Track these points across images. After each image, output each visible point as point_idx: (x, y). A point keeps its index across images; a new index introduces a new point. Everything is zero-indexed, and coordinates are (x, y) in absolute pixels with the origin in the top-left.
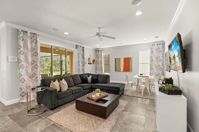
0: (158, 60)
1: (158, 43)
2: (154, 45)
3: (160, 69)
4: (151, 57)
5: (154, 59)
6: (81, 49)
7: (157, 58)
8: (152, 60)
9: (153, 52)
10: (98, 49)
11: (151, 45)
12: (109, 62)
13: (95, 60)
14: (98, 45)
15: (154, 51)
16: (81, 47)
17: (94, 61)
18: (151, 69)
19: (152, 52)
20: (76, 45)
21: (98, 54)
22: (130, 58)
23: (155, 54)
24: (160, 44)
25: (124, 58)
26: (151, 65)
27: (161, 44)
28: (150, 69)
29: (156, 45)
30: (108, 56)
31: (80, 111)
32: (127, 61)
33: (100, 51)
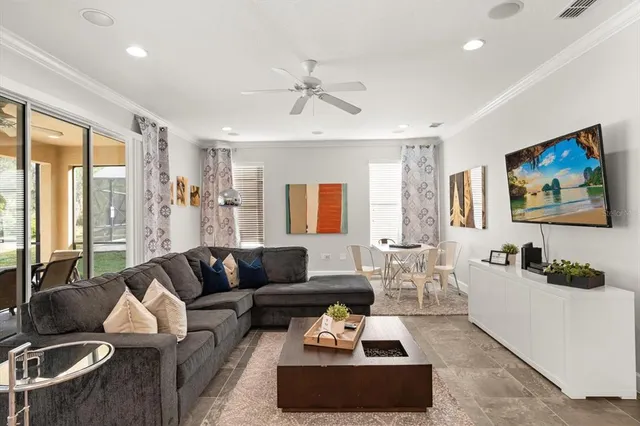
0: (424, 193)
1: (423, 143)
2: (413, 147)
3: (430, 221)
4: (405, 184)
5: (413, 191)
6: (155, 135)
7: (420, 190)
8: (406, 195)
9: (409, 169)
10: (214, 142)
11: (404, 147)
12: (260, 198)
13: (198, 188)
14: (227, 129)
15: (413, 165)
16: (154, 125)
17: (197, 192)
18: (406, 222)
19: (407, 169)
20: (136, 117)
21: (211, 165)
22: (340, 185)
23: (417, 176)
24: (428, 147)
25: (321, 185)
26: (405, 210)
27: (432, 147)
28: (404, 222)
29: (417, 148)
30: (254, 176)
31: (302, 415)
32: (332, 197)
33: (220, 153)
